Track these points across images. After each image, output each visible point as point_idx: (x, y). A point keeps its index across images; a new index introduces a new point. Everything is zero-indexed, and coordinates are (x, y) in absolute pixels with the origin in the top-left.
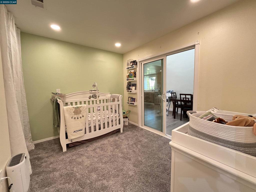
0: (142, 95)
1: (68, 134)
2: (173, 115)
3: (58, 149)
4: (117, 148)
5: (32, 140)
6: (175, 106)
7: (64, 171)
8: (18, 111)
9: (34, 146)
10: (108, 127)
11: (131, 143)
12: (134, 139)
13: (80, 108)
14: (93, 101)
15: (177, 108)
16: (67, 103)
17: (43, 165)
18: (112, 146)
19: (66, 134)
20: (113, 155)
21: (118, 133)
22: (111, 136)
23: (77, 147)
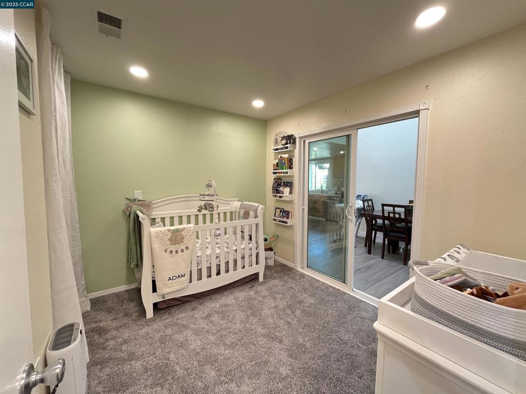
0: (303, 205)
1: (157, 283)
2: (366, 246)
3: (137, 311)
4: (253, 314)
5: (85, 292)
6: (371, 228)
7: (152, 361)
8: (67, 239)
9: (90, 305)
10: (234, 270)
11: (282, 304)
12: (288, 296)
13: (182, 233)
14: (204, 215)
15: (374, 232)
16: (155, 219)
17: (110, 345)
18: (243, 311)
19: (154, 282)
20: (246, 330)
21: (253, 281)
22: (240, 288)
23: (173, 310)
